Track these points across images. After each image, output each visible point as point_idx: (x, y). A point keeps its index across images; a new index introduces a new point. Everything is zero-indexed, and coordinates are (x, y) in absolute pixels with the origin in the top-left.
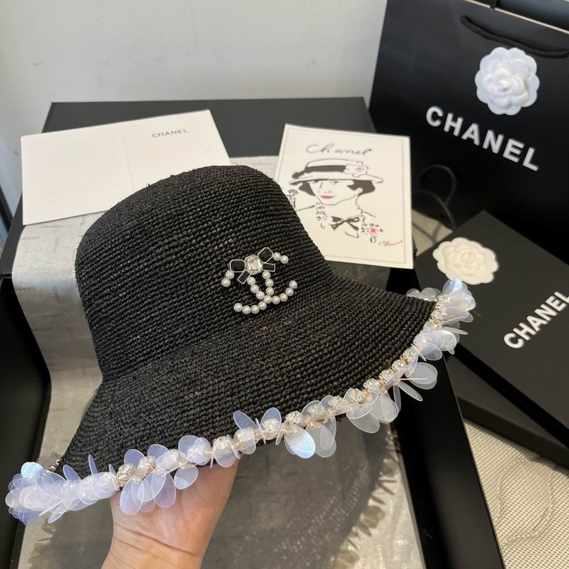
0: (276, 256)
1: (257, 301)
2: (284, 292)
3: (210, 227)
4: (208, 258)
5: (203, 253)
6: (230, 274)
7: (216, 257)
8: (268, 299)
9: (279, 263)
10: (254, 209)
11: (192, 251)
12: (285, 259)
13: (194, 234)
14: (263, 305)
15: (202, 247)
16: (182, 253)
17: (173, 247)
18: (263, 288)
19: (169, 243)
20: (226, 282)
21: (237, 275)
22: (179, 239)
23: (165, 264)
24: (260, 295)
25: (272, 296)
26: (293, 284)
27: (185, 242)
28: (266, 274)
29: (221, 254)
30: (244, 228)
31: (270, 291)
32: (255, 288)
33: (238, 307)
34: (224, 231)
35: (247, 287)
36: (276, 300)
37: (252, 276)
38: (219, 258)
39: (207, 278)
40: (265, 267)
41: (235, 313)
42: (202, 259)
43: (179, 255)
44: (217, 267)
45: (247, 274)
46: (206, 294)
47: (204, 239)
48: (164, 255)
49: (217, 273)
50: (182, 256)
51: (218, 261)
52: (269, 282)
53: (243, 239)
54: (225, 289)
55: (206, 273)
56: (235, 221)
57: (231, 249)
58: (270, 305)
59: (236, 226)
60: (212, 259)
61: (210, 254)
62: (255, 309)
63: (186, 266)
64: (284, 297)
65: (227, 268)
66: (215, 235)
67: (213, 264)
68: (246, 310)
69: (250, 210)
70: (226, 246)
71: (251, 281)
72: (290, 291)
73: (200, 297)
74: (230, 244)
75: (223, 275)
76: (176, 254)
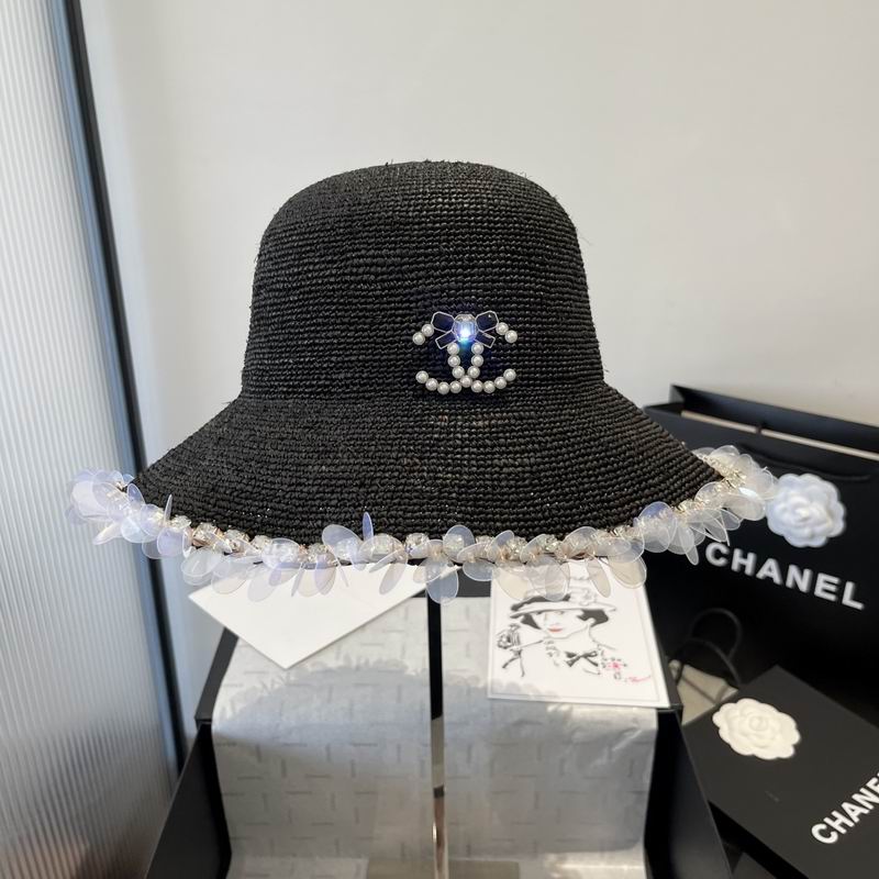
1: (450, 379)
3: (434, 256)
4: (414, 298)
5: (410, 287)
6: (428, 329)
7: (424, 299)
9: (501, 339)
10: (506, 252)
11: (398, 280)
12: (512, 336)
13: (410, 257)
14: (456, 386)
15: (412, 280)
16: (385, 277)
17: (377, 265)
19: (374, 257)
20: (418, 338)
21: (437, 334)
22: (388, 257)
23: (359, 282)
24: (458, 371)
26: (510, 374)
27: (393, 264)
29: (433, 298)
30: (480, 274)
31: (474, 371)
33: (422, 376)
34: (451, 268)
35: (446, 355)
36: (477, 386)
38: (428, 303)
39: (402, 323)
41: (415, 383)
42: (405, 295)
43: (380, 278)
44: (421, 313)
46: (392, 343)
47: (419, 270)
48: (361, 270)
49: (416, 321)
50: (383, 281)
51: (425, 307)
53: (471, 288)
54: (414, 346)
55: (404, 316)
56: (470, 260)
57: (449, 296)
58: (466, 391)
59: (469, 267)
60: (417, 301)
61: (419, 293)
62: (444, 387)
63: (382, 297)
64: (489, 386)
65: (429, 319)
66: (436, 269)
67: (417, 308)
68: (432, 384)
69: (499, 252)
70: (442, 290)
72: (500, 382)
73: (383, 344)
74: (450, 289)
75: (418, 329)
76: (377, 275)
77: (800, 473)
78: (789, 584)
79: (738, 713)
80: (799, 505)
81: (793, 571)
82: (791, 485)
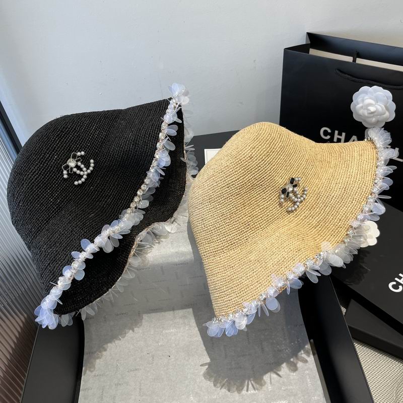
0: (79, 154)
1: (81, 177)
2: (89, 166)
3: (44, 156)
4: (52, 169)
5: (48, 168)
6: (65, 172)
7: (54, 167)
8: (86, 173)
9: (81, 156)
10: (56, 137)
11: (43, 170)
12: (83, 153)
13: (39, 162)
14: (85, 177)
15: (46, 166)
17: (34, 172)
18: (81, 170)
19: (32, 172)
20: (66, 176)
21: (68, 171)
22: (34, 168)
23: (35, 180)
24: (82, 173)
25: (86, 171)
26: (92, 161)
27: (38, 168)
28: (79, 164)
29: (56, 164)
30: (58, 148)
31: (85, 169)
32: (78, 172)
33: (76, 183)
34: (51, 154)
35: (75, 173)
36: (89, 171)
37: (74, 168)
38: (56, 167)
39: (56, 177)
40: (77, 161)
41: (76, 186)
42: (49, 171)
45: (72, 168)
46: (60, 183)
47: (45, 162)
48: (32, 177)
49: (59, 173)
50: (40, 174)
51: (56, 168)
52: (82, 166)
53: (60, 153)
54: (67, 179)
55: (55, 175)
56: (52, 148)
57: (58, 160)
58: (88, 175)
59: (54, 150)
61: (51, 167)
62: (83, 180)
63: (45, 176)
64: (91, 168)
65: (62, 170)
66: (48, 158)
67: (55, 170)
68: (80, 182)
69: (55, 139)
70: (55, 160)
71: (75, 170)
72: (92, 165)
73: (59, 185)
74: (57, 158)
75: (63, 174)
76: (37, 174)
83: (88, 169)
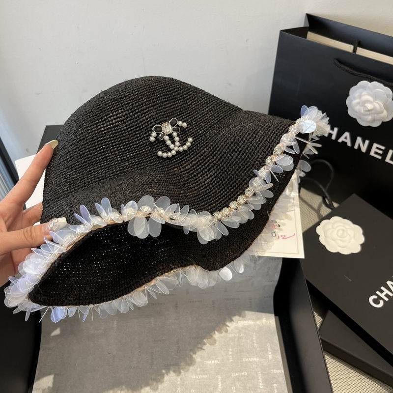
0: (180, 123)
1: (170, 150)
2: (185, 144)
3: (140, 105)
4: (140, 124)
5: (137, 121)
6: (154, 134)
7: (145, 124)
8: (176, 148)
9: (182, 127)
10: (164, 96)
11: (130, 120)
12: (185, 125)
13: (131, 109)
14: (174, 152)
15: (136, 118)
16: (125, 120)
17: (119, 117)
18: (173, 142)
19: (116, 115)
20: (152, 139)
21: (158, 135)
22: (122, 112)
24: (172, 146)
25: (179, 147)
26: (190, 139)
27: (126, 115)
28: (175, 134)
29: (148, 122)
30: (159, 107)
31: (177, 144)
32: (169, 142)
33: (160, 153)
34: (148, 108)
35: (164, 141)
36: (181, 149)
37: (167, 135)
38: (147, 124)
39: (140, 136)
40: (174, 130)
41: (158, 157)
42: (136, 125)
43: (123, 122)
44: (146, 130)
45: (164, 134)
46: (140, 146)
47: (137, 113)
49: (146, 133)
50: (125, 123)
51: (146, 126)
52: (177, 139)
53: (159, 113)
54: (152, 143)
55: (139, 134)
56: (153, 102)
57: (153, 119)
58: (178, 152)
59: (154, 105)
60: (142, 125)
61: (141, 122)
62: (170, 154)
63: (127, 129)
64: (185, 147)
65: (152, 131)
66: (143, 110)
67: (143, 128)
68: (165, 155)
69: (161, 96)
70: (150, 117)
71: (166, 138)
72: (188, 144)
73: (137, 147)
74: (152, 116)
75: (150, 135)
76: (121, 121)
77: (371, 80)
78: (356, 147)
79: (330, 227)
80: (368, 101)
81: (359, 140)
82: (364, 88)
83: (182, 145)
